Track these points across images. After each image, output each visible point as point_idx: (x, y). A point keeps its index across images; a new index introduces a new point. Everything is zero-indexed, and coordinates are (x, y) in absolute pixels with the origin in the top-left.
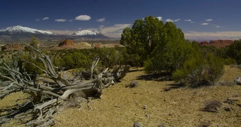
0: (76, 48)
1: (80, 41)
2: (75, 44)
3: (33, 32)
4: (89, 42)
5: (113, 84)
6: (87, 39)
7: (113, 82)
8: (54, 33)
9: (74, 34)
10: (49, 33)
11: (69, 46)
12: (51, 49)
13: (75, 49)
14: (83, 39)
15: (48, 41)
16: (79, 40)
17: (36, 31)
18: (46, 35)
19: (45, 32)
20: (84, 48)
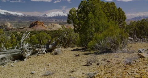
0: (47, 29)
1: (51, 23)
2: (46, 26)
3: (4, 14)
4: (60, 23)
5: (44, 54)
6: (58, 21)
7: (44, 52)
8: (24, 15)
9: (45, 15)
10: (20, 14)
11: (40, 28)
12: (21, 30)
13: (45, 31)
14: (54, 20)
15: (19, 22)
16: (50, 21)
17: (7, 13)
18: (16, 17)
19: (16, 13)
20: (54, 29)
